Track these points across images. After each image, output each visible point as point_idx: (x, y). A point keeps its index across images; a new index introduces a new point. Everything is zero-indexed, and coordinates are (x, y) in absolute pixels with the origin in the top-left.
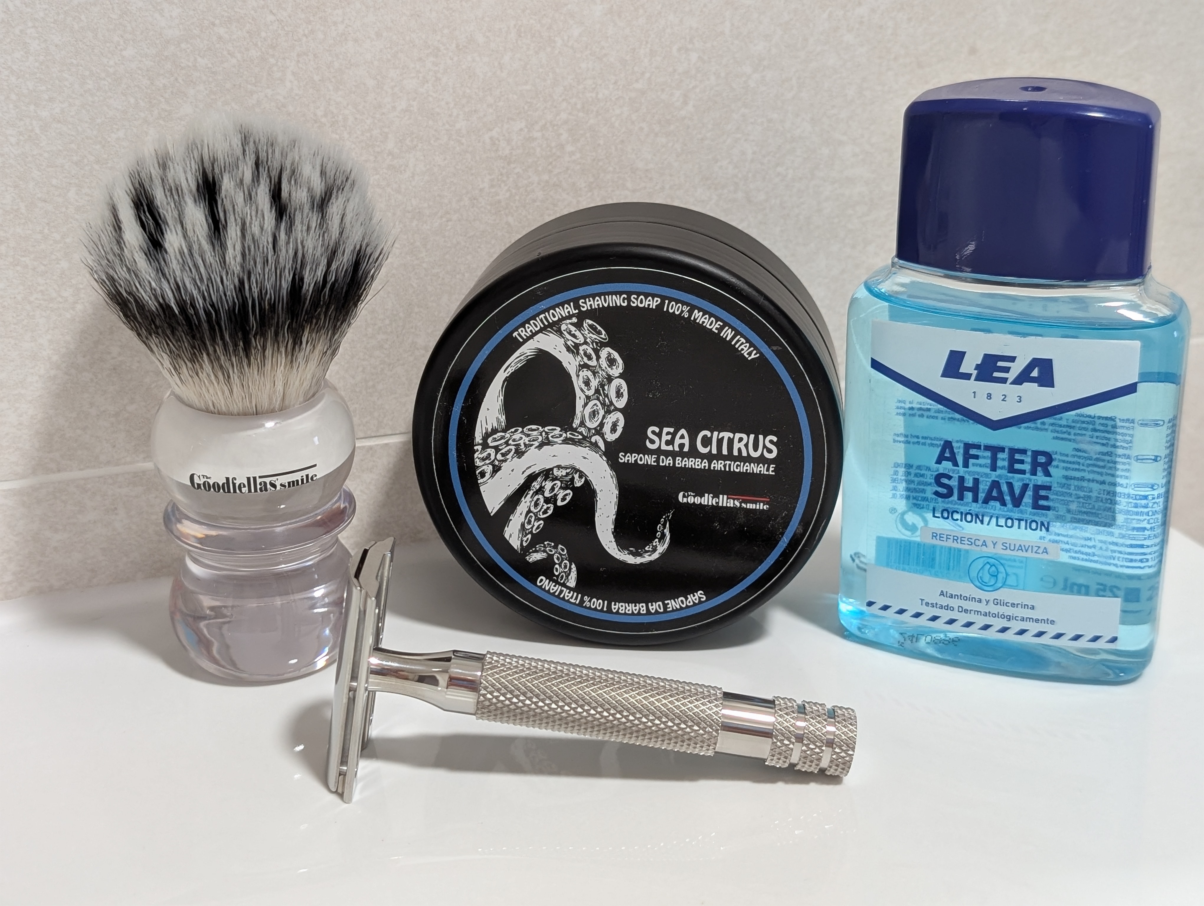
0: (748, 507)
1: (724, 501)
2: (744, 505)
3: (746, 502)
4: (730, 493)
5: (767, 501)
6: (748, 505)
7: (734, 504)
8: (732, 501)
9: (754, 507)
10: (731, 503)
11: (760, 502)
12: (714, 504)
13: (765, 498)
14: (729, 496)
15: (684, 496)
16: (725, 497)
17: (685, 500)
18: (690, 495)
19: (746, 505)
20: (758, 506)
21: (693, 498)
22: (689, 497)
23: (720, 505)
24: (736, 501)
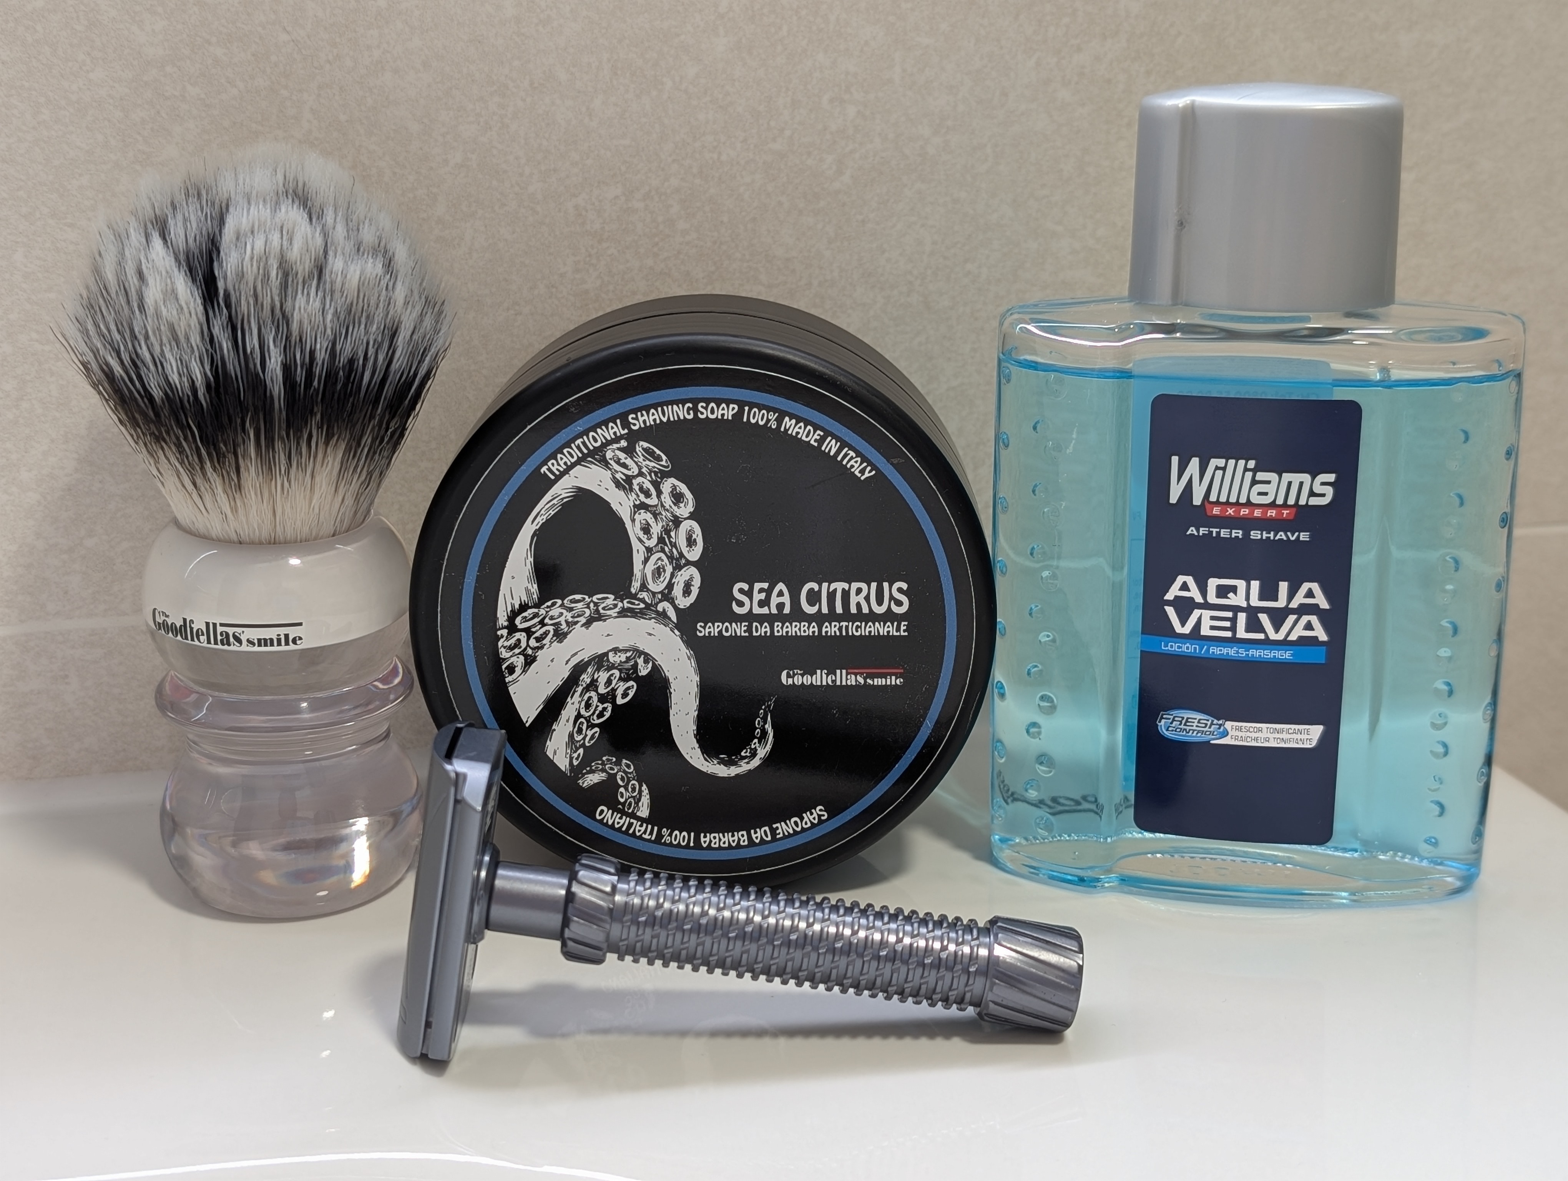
0: (876, 683)
1: (845, 678)
2: (869, 681)
3: (872, 676)
4: (851, 666)
5: (900, 673)
6: (876, 680)
7: (856, 680)
8: (853, 676)
9: (884, 683)
10: (852, 681)
11: (891, 674)
12: (830, 683)
13: (898, 668)
14: (849, 671)
15: (788, 676)
16: (844, 671)
17: (790, 681)
18: (797, 674)
19: (873, 681)
20: (888, 680)
21: (800, 677)
22: (796, 677)
23: (838, 683)
24: (858, 677)
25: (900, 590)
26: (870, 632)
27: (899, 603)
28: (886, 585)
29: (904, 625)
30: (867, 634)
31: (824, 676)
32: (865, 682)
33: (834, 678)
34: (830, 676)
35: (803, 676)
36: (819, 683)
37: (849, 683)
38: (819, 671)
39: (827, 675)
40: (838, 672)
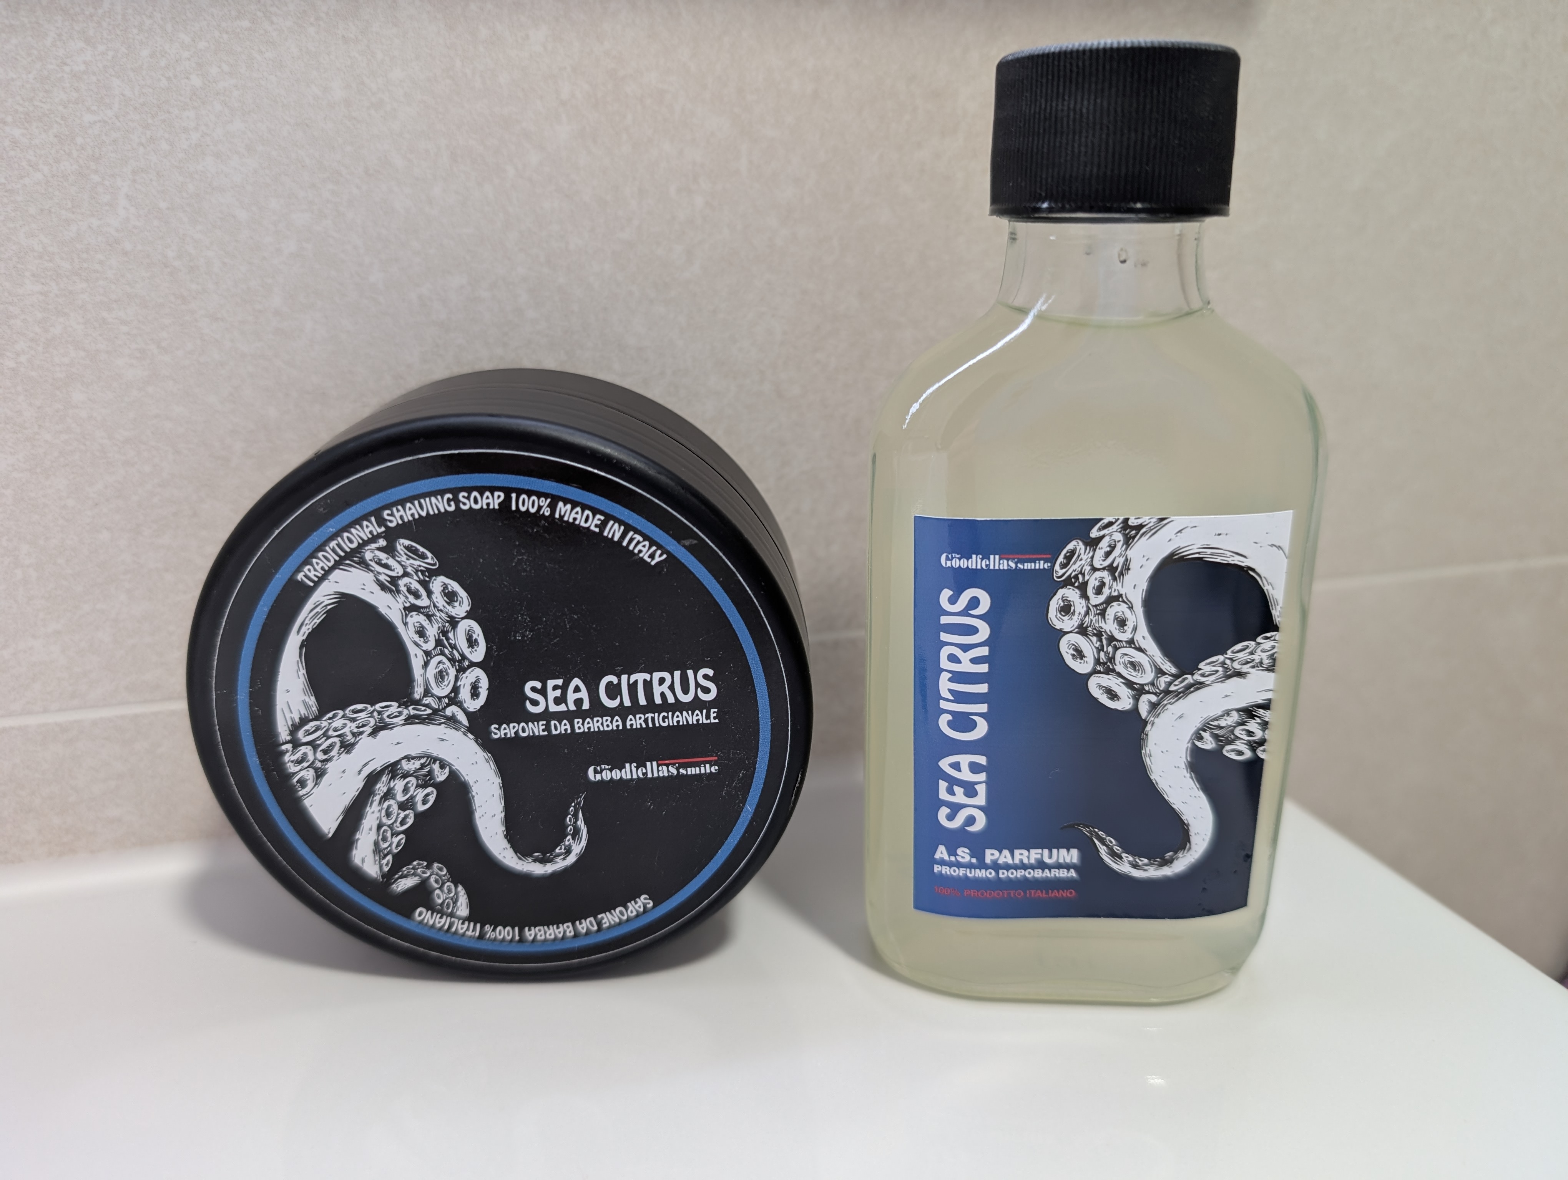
0: (689, 773)
1: (654, 770)
2: (682, 771)
3: (686, 766)
4: (661, 758)
5: (715, 761)
6: (689, 769)
7: (668, 771)
8: (665, 768)
9: (698, 772)
10: (664, 772)
11: (705, 763)
12: (641, 776)
13: (712, 756)
14: (660, 762)
24: (670, 768)
25: (706, 677)
26: (678, 722)
27: (707, 691)
28: (690, 673)
29: (714, 712)
30: (675, 724)
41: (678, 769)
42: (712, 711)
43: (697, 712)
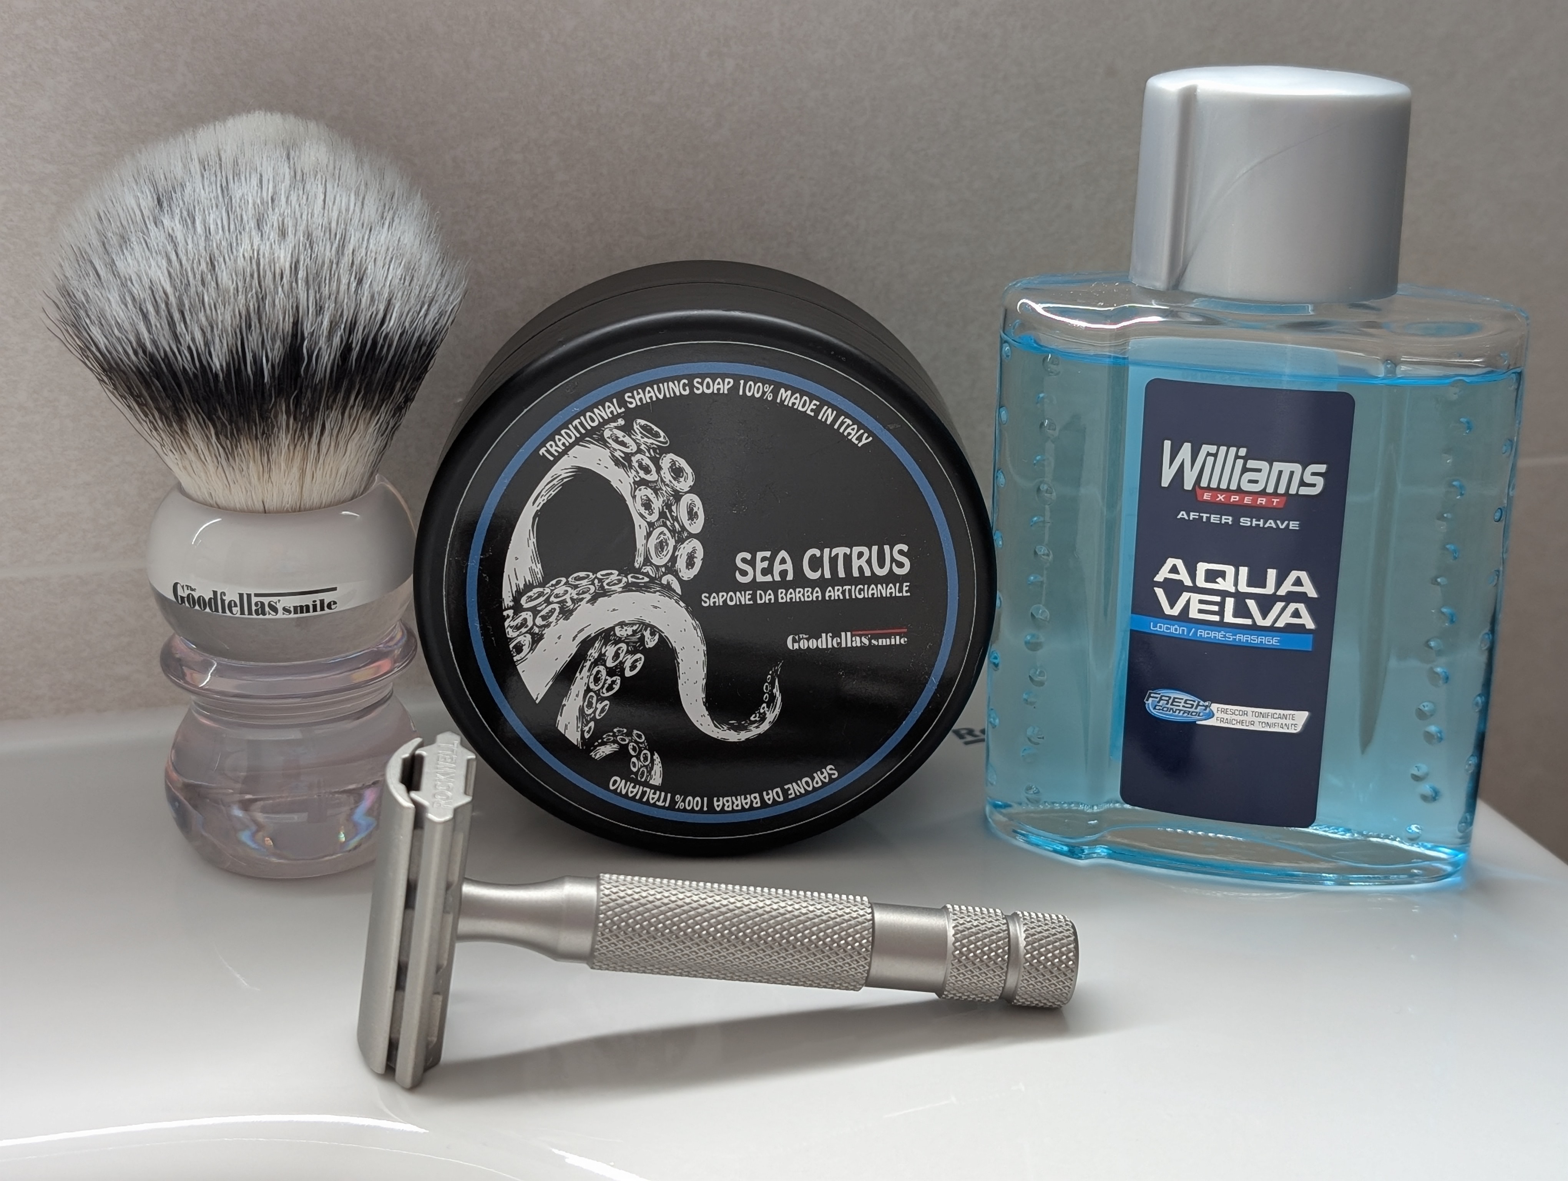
0: (880, 644)
1: (848, 640)
3: (877, 637)
4: (855, 629)
5: (904, 633)
6: (880, 640)
7: (861, 642)
8: (858, 638)
9: (888, 643)
10: (857, 642)
11: (895, 635)
12: (835, 646)
13: (902, 628)
14: (853, 633)
15: (794, 641)
16: (849, 634)
17: (796, 646)
18: (803, 638)
19: (878, 641)
20: (893, 640)
21: (806, 641)
22: (802, 641)
23: (844, 645)
24: (863, 638)
25: (901, 552)
26: (873, 594)
27: (901, 565)
28: (887, 548)
29: (906, 586)
30: (870, 596)
31: (830, 639)
32: (870, 642)
33: (839, 641)
34: (835, 640)
35: (808, 640)
36: (824, 646)
37: (854, 645)
38: (824, 635)
39: (833, 638)
40: (843, 634)
41: (870, 640)
42: (905, 584)
43: (891, 585)
